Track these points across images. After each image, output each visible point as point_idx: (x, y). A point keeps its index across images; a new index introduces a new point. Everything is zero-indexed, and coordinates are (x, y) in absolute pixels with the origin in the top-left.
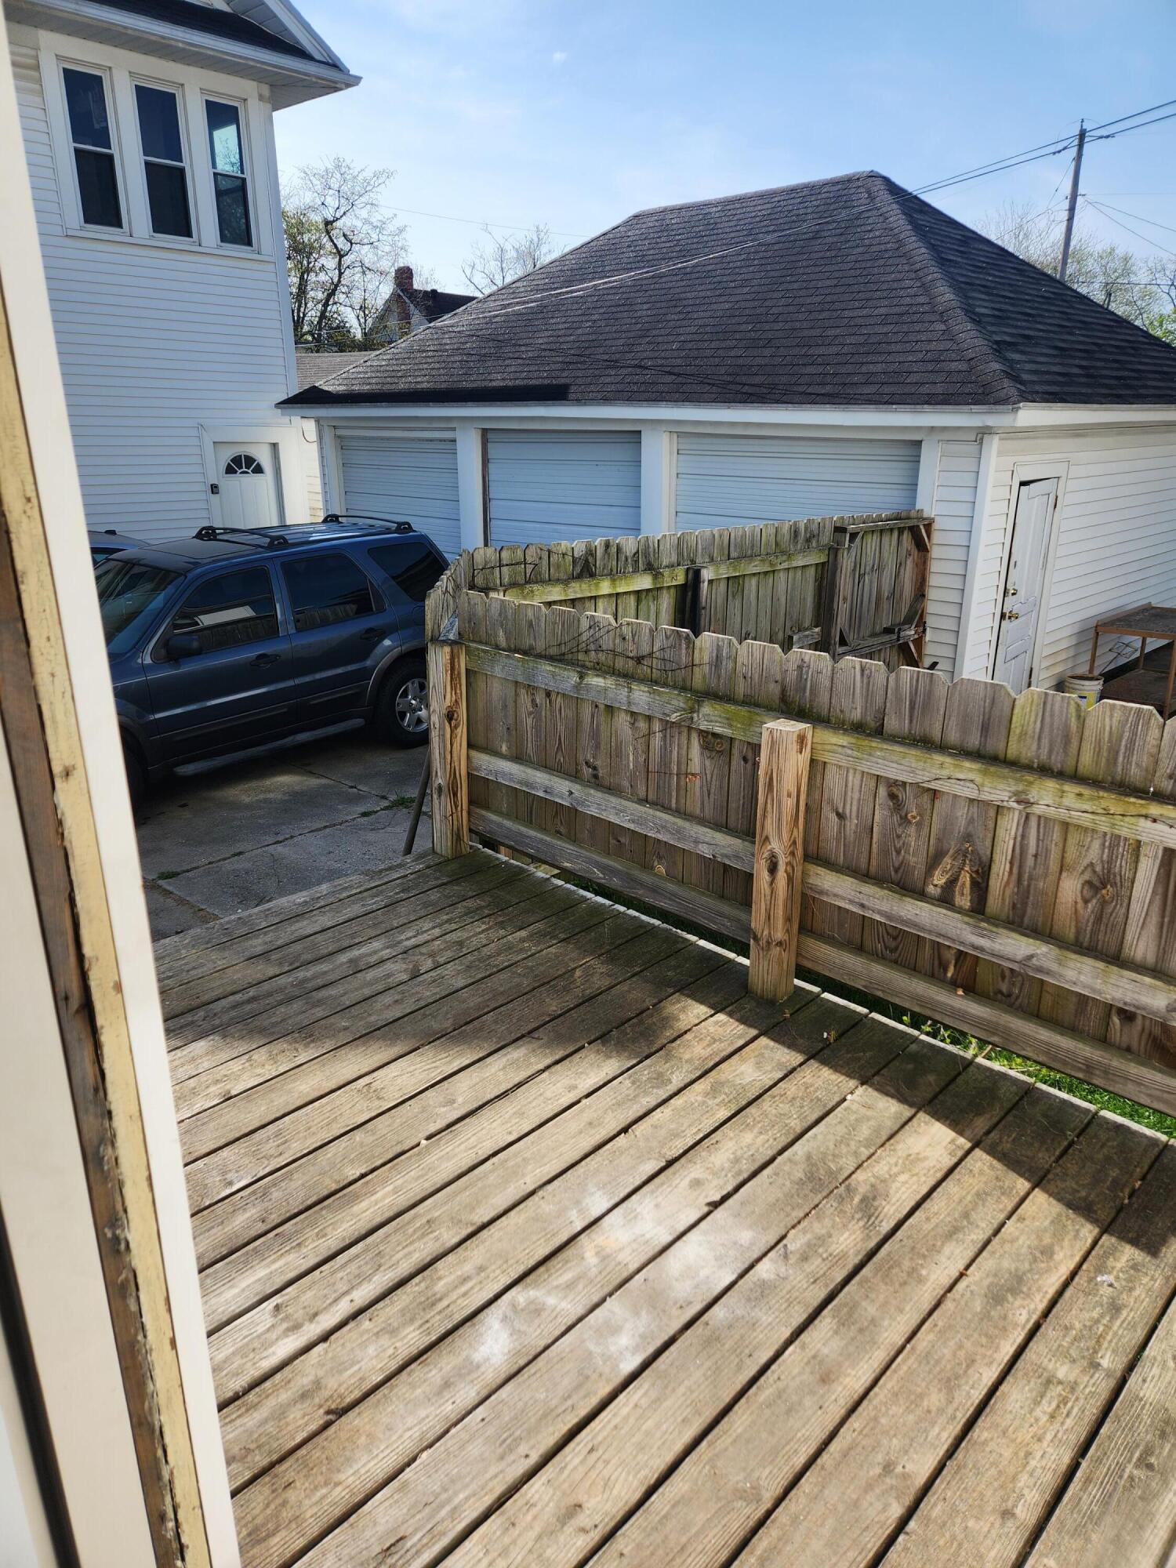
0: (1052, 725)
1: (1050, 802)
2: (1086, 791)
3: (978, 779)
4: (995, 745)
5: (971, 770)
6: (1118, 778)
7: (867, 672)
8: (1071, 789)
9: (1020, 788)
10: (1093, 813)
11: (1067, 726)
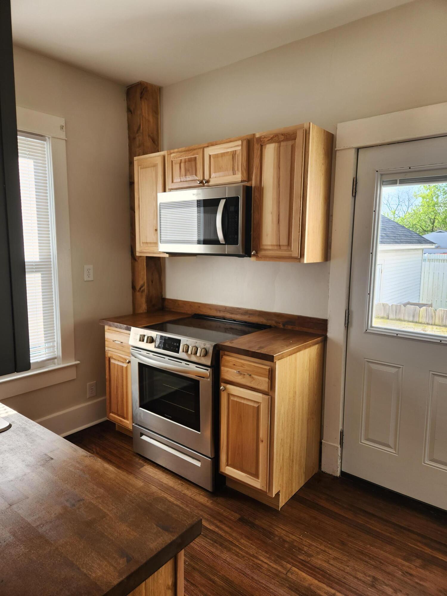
0: (429, 314)
1: (430, 330)
2: (438, 327)
3: (414, 327)
4: (416, 319)
5: (412, 325)
6: (444, 324)
7: (384, 306)
8: (435, 327)
9: (424, 327)
10: (440, 332)
11: (432, 315)
